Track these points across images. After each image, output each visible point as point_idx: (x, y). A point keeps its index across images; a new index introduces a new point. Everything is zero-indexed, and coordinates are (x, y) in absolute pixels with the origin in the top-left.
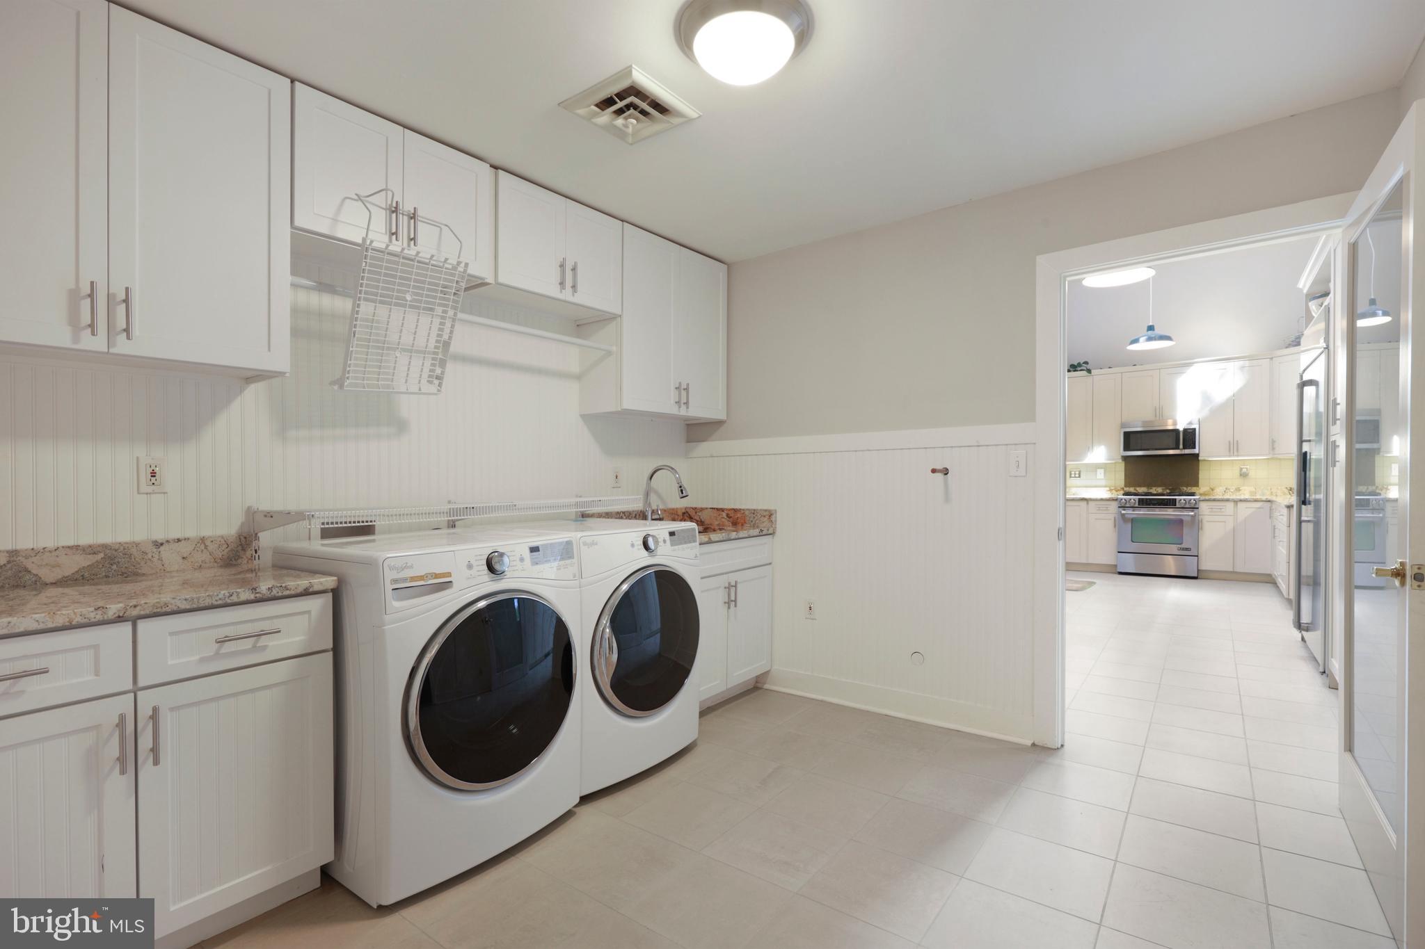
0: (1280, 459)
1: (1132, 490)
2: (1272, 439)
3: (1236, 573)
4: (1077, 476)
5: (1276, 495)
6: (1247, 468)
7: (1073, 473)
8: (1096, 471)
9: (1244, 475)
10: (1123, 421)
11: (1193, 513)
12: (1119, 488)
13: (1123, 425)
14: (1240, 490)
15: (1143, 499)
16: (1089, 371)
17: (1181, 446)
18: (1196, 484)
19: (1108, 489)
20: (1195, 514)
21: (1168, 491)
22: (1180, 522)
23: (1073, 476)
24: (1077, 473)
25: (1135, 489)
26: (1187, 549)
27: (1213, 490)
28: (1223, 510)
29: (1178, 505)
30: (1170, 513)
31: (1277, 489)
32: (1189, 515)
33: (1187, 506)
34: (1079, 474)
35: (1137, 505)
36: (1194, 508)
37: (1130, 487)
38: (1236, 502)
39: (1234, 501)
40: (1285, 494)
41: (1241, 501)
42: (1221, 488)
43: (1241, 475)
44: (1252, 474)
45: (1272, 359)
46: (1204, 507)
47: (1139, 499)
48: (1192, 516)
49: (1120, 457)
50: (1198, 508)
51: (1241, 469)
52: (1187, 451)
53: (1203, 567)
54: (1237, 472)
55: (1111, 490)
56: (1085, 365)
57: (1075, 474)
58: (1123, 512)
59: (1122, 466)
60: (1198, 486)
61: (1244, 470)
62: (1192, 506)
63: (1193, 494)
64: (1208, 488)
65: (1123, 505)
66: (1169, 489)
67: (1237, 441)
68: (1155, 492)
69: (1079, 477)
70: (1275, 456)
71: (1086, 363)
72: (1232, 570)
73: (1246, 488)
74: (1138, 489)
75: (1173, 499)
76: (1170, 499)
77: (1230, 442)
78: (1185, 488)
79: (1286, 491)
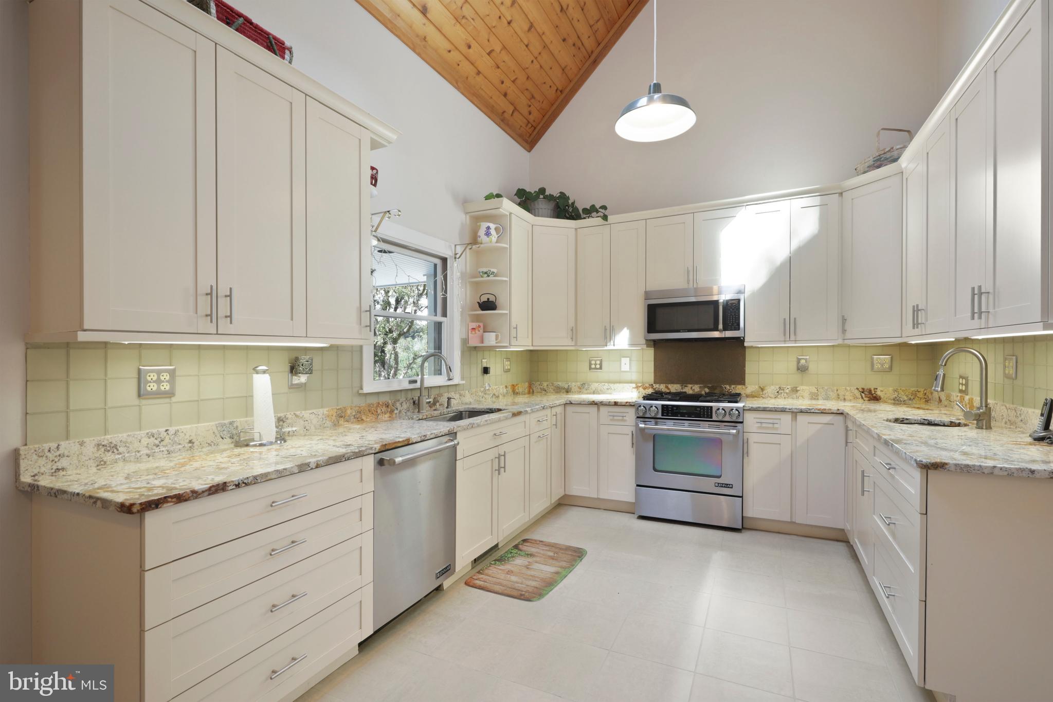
0: (849, 346)
1: (662, 387)
2: (843, 317)
3: (795, 523)
4: (598, 366)
5: (845, 399)
6: (806, 360)
7: (593, 362)
8: (621, 361)
9: (802, 369)
10: (647, 290)
11: (735, 431)
12: (647, 385)
13: (648, 295)
14: (797, 391)
15: (667, 406)
16: (605, 218)
17: (721, 326)
18: (741, 381)
19: (634, 385)
20: (738, 432)
21: (707, 390)
22: (717, 442)
23: (593, 366)
24: (598, 362)
25: (667, 387)
26: (727, 486)
27: (762, 390)
28: (776, 426)
29: (714, 418)
30: (705, 429)
31: (846, 389)
32: (729, 434)
33: (727, 418)
34: (601, 365)
35: (660, 416)
36: (737, 423)
37: (660, 383)
38: (795, 413)
39: (792, 412)
40: (855, 398)
41: (801, 412)
42: (773, 387)
43: (798, 369)
44: (812, 367)
45: (841, 194)
46: (749, 418)
47: (663, 406)
48: (733, 435)
49: (644, 342)
50: (742, 422)
51: (799, 360)
52: (729, 334)
53: (749, 513)
54: (793, 366)
55: (637, 387)
56: (603, 211)
57: (596, 364)
58: (642, 426)
59: (650, 353)
60: (744, 384)
61: (803, 362)
62: (734, 419)
63: (735, 398)
64: (757, 387)
65: (641, 414)
66: (709, 388)
67: (795, 319)
68: (691, 392)
69: (601, 368)
70: (847, 342)
71: (604, 207)
72: (789, 520)
73: (804, 387)
74: (670, 386)
75: (708, 407)
76: (704, 407)
77: (785, 319)
78: (728, 387)
79: (858, 394)
